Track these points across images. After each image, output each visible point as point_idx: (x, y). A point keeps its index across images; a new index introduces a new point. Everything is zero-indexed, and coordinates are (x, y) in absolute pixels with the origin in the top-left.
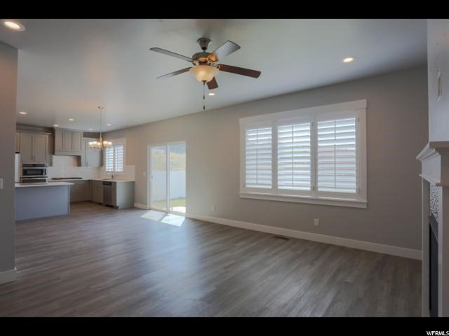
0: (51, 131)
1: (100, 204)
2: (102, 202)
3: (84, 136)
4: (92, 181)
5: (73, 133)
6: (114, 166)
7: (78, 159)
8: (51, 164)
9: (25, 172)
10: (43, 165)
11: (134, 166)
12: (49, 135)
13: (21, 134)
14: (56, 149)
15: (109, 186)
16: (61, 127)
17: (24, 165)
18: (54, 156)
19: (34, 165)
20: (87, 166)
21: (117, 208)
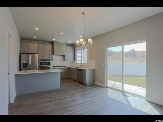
0: (52, 43)
1: (75, 80)
2: (76, 80)
3: (67, 46)
4: (71, 68)
5: (61, 44)
6: (81, 60)
7: (64, 57)
8: (52, 60)
9: (41, 64)
10: (49, 60)
11: (95, 60)
12: (51, 46)
13: (39, 45)
14: (54, 52)
15: (81, 72)
16: (56, 41)
17: (41, 60)
18: (54, 56)
19: (45, 60)
20: (68, 60)
21: (86, 85)
